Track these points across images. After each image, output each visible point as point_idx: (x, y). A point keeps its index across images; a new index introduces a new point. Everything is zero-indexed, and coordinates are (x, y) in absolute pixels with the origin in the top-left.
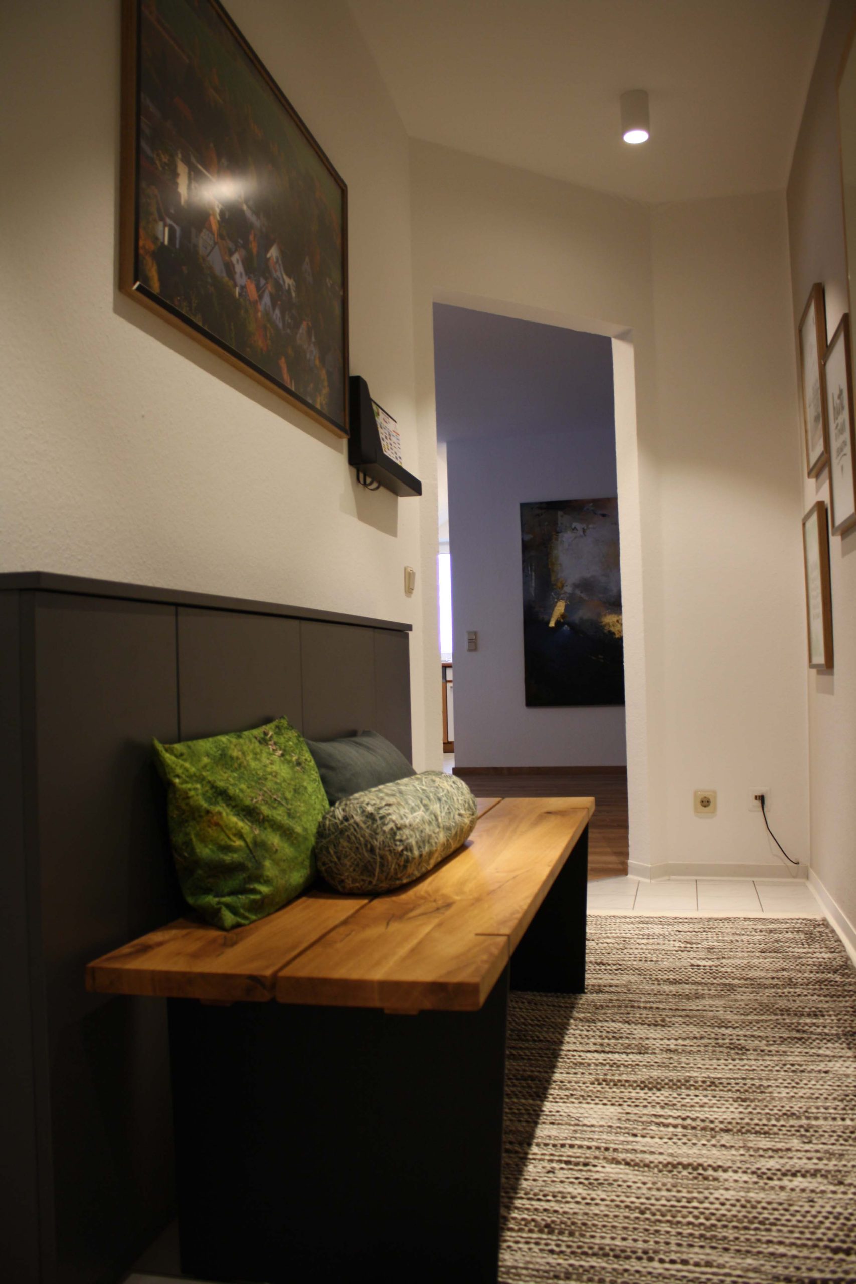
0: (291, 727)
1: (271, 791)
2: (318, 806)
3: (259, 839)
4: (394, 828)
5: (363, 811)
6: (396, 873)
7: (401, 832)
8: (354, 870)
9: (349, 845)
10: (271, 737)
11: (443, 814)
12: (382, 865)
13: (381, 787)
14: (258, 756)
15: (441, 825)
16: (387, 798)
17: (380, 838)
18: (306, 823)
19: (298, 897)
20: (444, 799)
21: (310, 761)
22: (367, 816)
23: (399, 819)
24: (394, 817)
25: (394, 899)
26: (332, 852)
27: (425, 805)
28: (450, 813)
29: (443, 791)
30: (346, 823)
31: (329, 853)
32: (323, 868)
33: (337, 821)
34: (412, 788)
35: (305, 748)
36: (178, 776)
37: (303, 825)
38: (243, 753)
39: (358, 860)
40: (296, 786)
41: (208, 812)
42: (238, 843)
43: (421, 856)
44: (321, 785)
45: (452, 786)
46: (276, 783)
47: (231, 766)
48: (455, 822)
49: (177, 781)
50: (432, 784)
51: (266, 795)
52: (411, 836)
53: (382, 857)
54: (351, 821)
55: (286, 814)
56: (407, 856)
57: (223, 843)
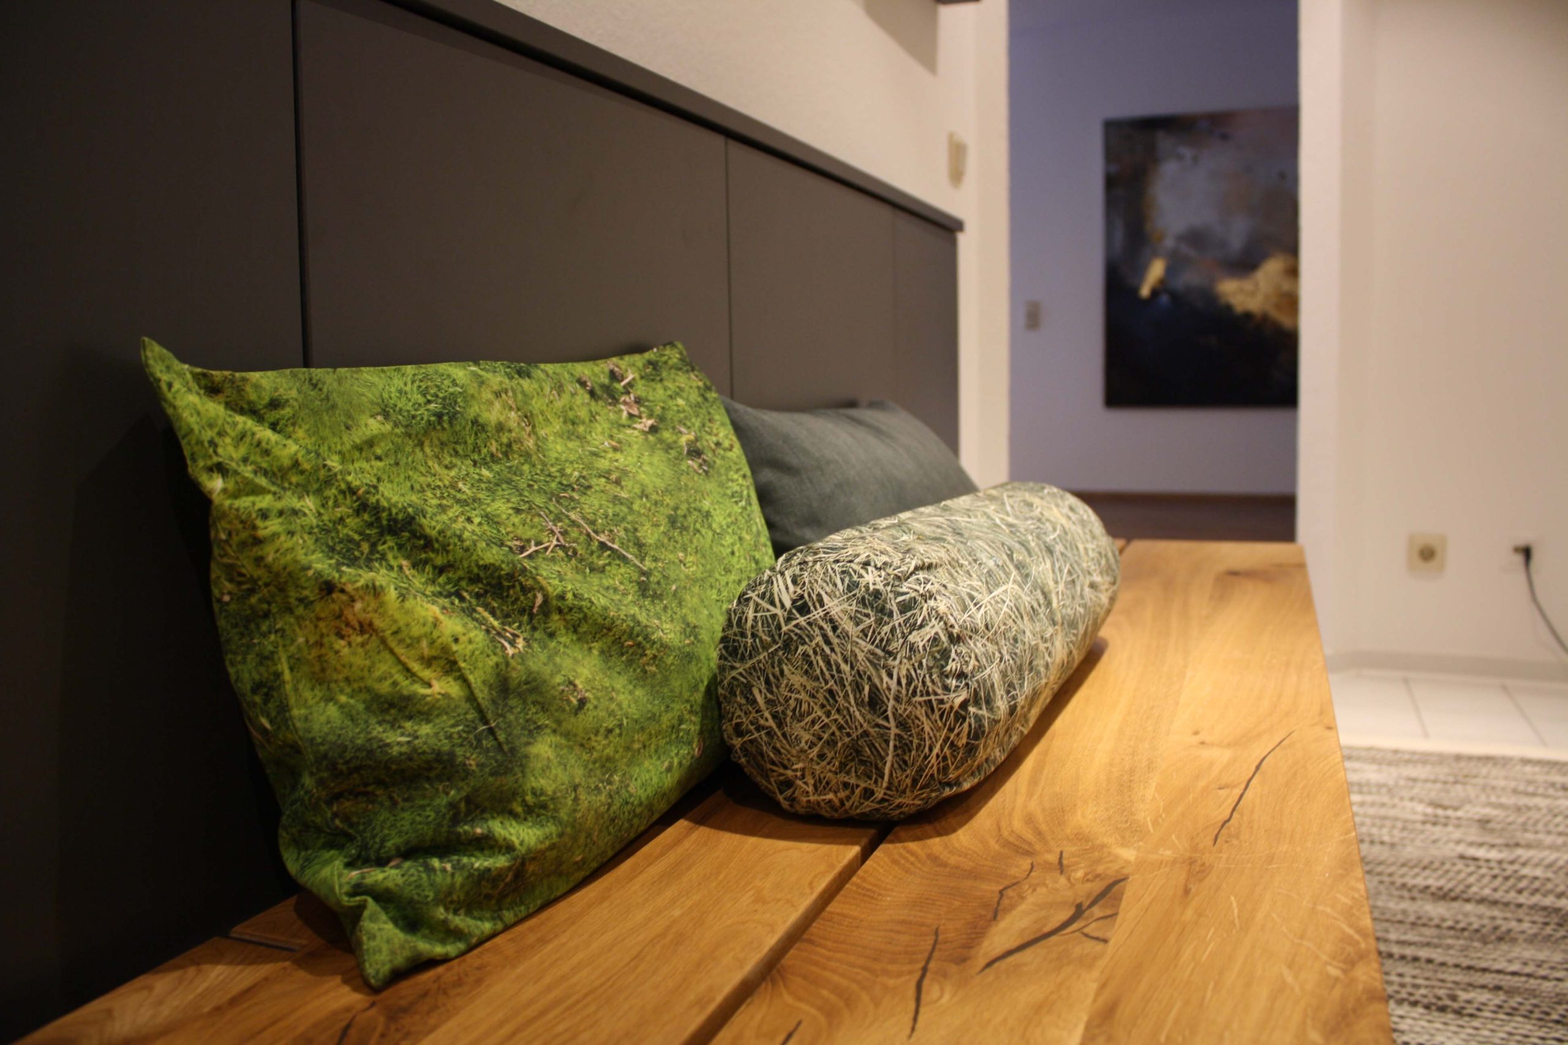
0: (689, 365)
1: (592, 523)
2: (740, 562)
3: (517, 674)
4: (944, 638)
5: (853, 586)
6: (945, 770)
7: (962, 649)
8: (822, 756)
9: (810, 685)
10: (630, 385)
11: (1061, 587)
12: (903, 747)
13: (905, 516)
14: (581, 429)
15: (1058, 618)
16: (921, 548)
17: (901, 667)
18: (695, 610)
19: (666, 820)
20: (1059, 548)
21: (731, 448)
22: (862, 601)
23: (956, 607)
24: (942, 605)
25: (936, 844)
26: (760, 700)
27: (1019, 566)
28: (1073, 581)
29: (1055, 529)
30: (802, 620)
31: (754, 702)
32: (737, 742)
33: (778, 611)
34: (983, 520)
35: (720, 417)
36: (220, 469)
37: (684, 619)
38: (528, 418)
39: (834, 728)
40: (676, 509)
41: (328, 588)
42: (442, 687)
43: (1012, 710)
44: (756, 507)
45: (1069, 518)
46: (616, 500)
47: (476, 449)
48: (1085, 606)
49: (216, 484)
50: (1026, 509)
51: (574, 534)
52: (990, 659)
53: (902, 724)
54: (817, 614)
55: (633, 589)
56: (978, 718)
57: (385, 688)
